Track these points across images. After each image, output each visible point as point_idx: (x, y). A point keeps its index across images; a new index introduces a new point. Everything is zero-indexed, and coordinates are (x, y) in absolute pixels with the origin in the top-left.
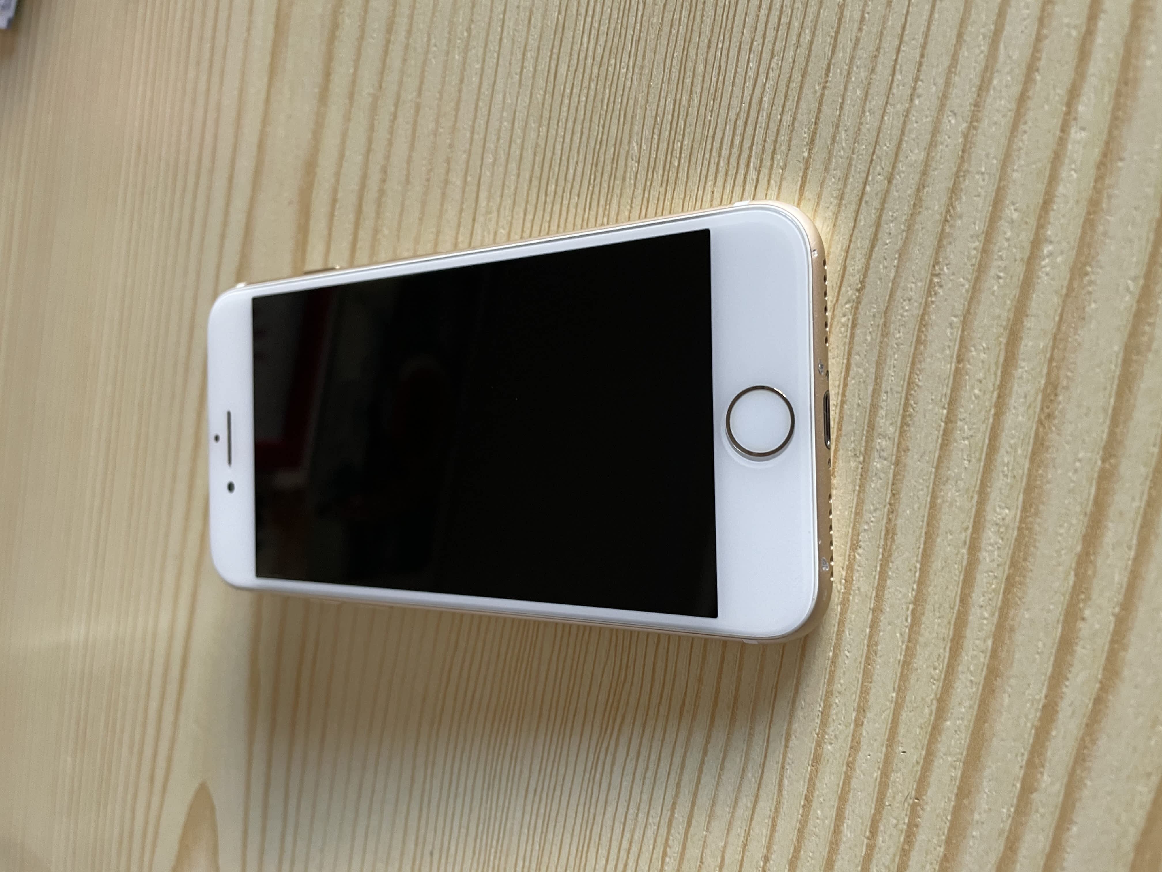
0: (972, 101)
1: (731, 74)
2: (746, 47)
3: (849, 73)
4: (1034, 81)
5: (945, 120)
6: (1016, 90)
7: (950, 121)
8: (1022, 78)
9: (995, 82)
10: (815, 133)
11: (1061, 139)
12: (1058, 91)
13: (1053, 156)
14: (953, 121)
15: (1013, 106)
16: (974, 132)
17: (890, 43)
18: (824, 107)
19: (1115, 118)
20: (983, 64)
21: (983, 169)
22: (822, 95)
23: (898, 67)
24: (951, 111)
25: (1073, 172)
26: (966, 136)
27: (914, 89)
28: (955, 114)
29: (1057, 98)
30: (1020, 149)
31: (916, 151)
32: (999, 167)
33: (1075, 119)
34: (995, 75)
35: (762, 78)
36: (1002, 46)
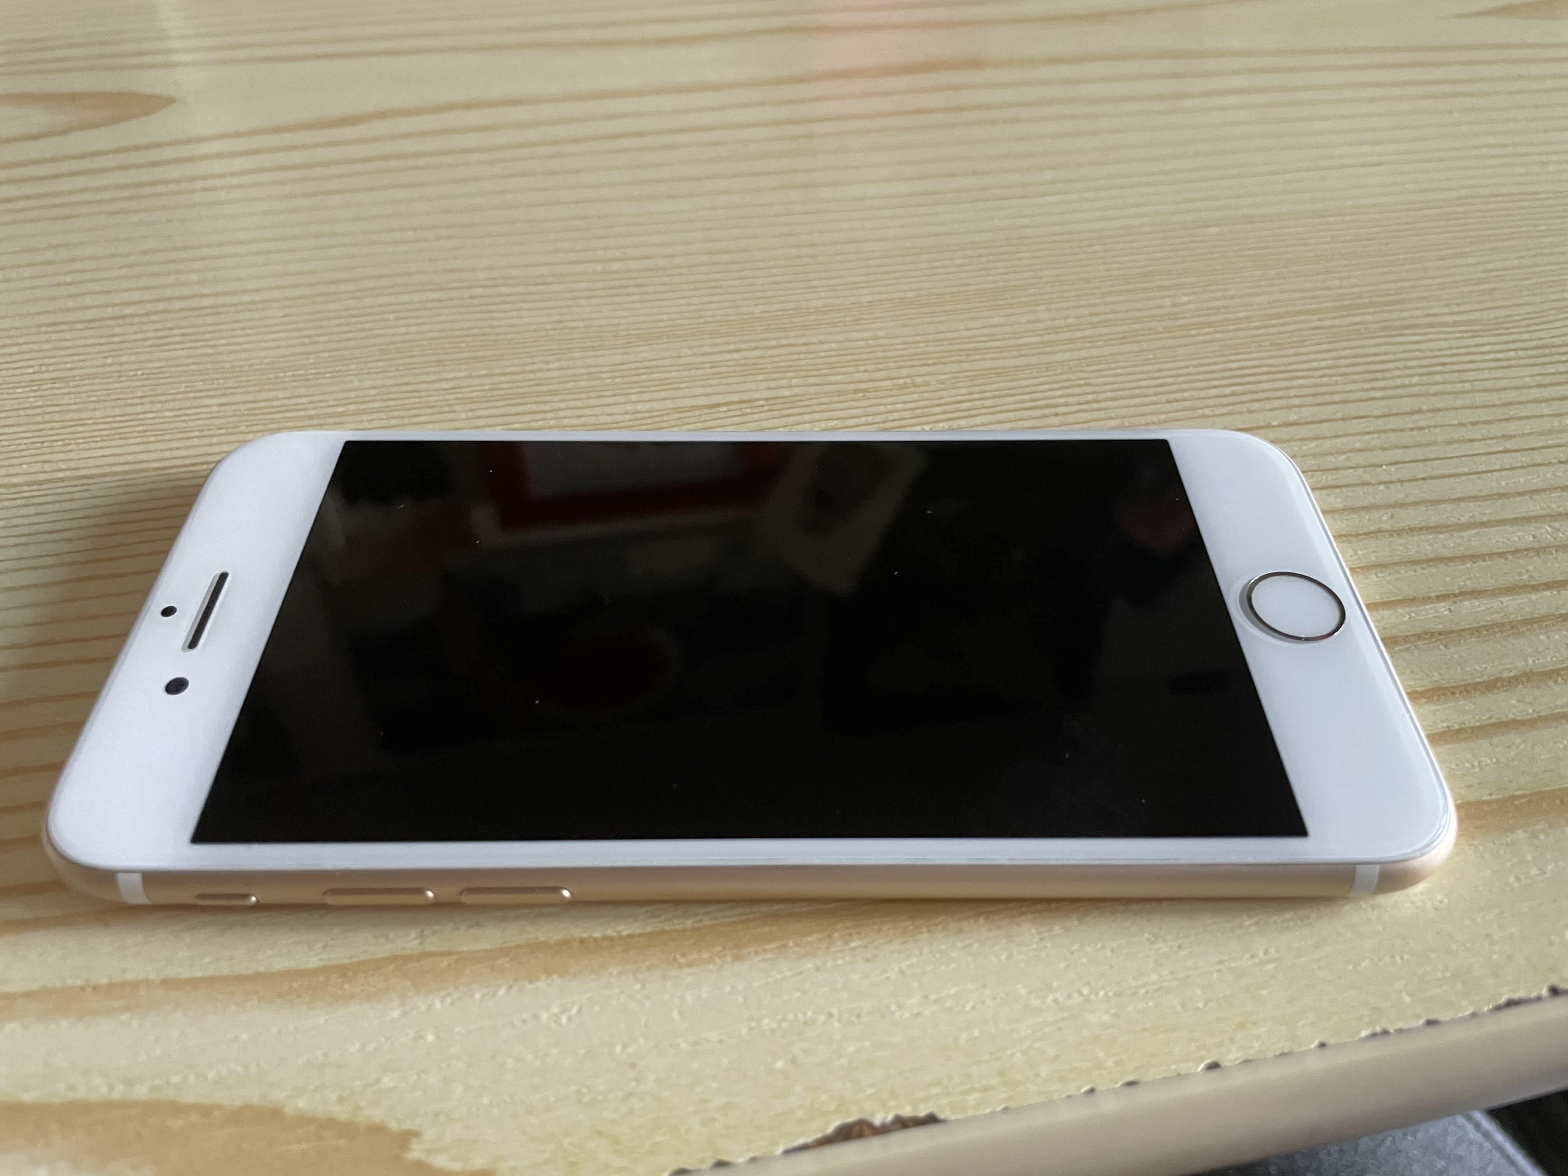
0: (1413, 526)
1: (1302, 350)
2: (1334, 354)
3: (1369, 433)
4: (1464, 563)
5: (1382, 512)
6: (1446, 553)
7: (1383, 516)
8: (1459, 554)
9: (1441, 536)
10: (1298, 424)
11: (1429, 598)
12: (1468, 582)
13: (1411, 597)
14: (1384, 518)
15: (1432, 556)
16: (1387, 536)
17: (1419, 454)
18: (1326, 425)
20: (1449, 523)
21: (1360, 553)
22: (1335, 420)
23: (1400, 465)
24: (1392, 515)
25: (1408, 616)
26: (1380, 531)
27: (1392, 482)
28: (1392, 517)
29: (1462, 584)
30: (1399, 572)
31: (1339, 500)
32: (1372, 563)
33: (1455, 602)
34: (1447, 534)
35: (1318, 373)
36: (1474, 531)
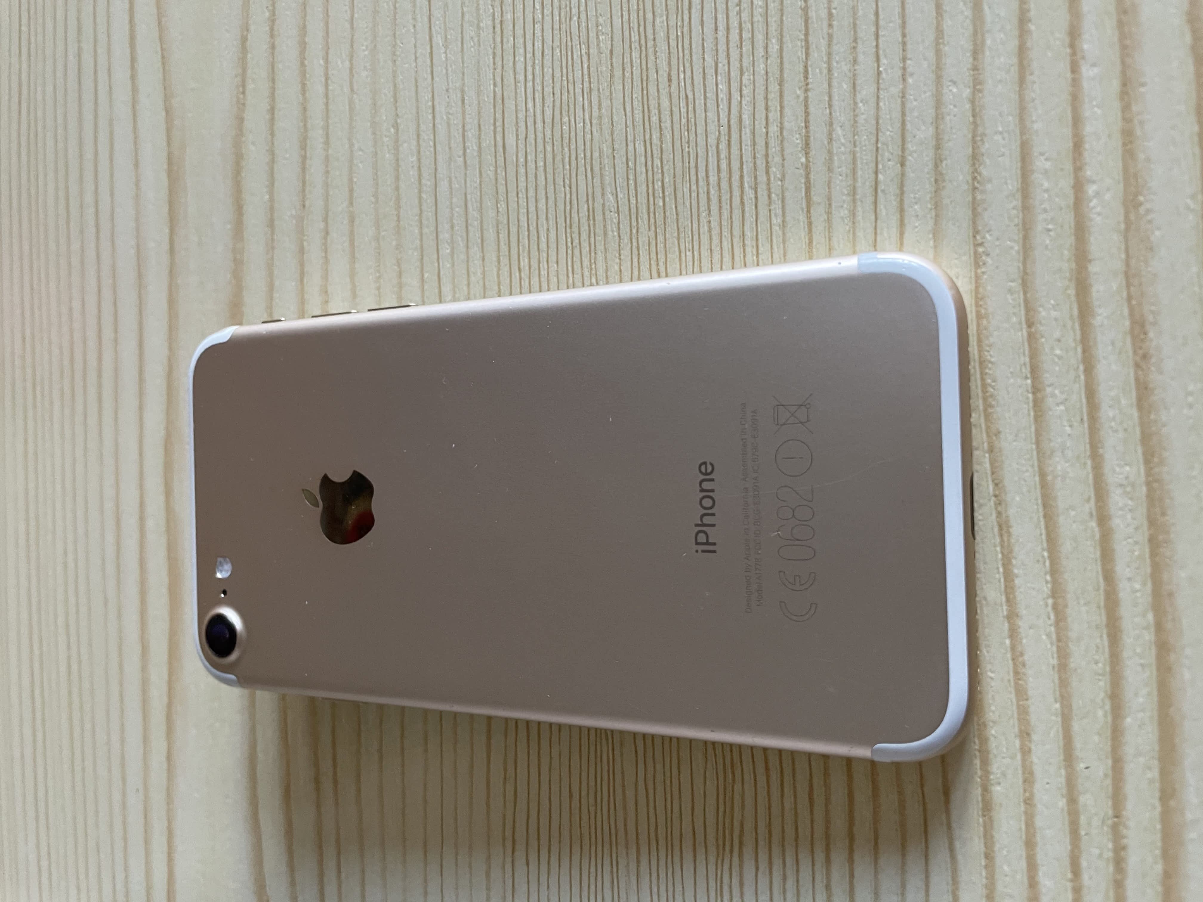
0: (970, 66)
1: (700, 102)
2: (710, 72)
3: (830, 70)
4: (1029, 32)
5: (945, 91)
6: (1014, 44)
7: (951, 91)
8: (1016, 33)
9: (988, 42)
10: (807, 137)
11: (1074, 80)
12: (1057, 35)
13: (1070, 98)
14: (955, 90)
15: (1015, 60)
16: (980, 95)
17: (866, 30)
18: (812, 109)
19: (1124, 47)
20: (971, 28)
21: (1000, 129)
22: (806, 99)
23: (881, 52)
24: (951, 81)
25: (1096, 109)
26: (973, 102)
27: (904, 69)
28: (955, 83)
29: (1058, 42)
30: (1033, 100)
31: (923, 128)
32: (1017, 122)
33: (1083, 57)
34: (987, 35)
35: (736, 96)
36: (986, 8)
